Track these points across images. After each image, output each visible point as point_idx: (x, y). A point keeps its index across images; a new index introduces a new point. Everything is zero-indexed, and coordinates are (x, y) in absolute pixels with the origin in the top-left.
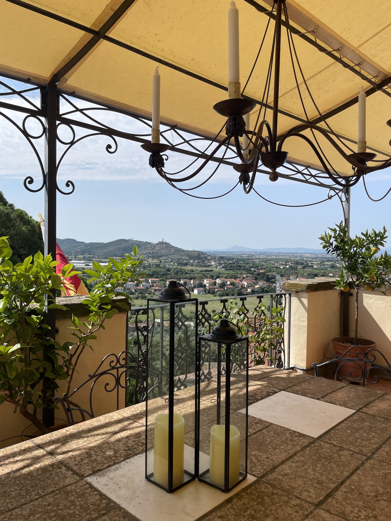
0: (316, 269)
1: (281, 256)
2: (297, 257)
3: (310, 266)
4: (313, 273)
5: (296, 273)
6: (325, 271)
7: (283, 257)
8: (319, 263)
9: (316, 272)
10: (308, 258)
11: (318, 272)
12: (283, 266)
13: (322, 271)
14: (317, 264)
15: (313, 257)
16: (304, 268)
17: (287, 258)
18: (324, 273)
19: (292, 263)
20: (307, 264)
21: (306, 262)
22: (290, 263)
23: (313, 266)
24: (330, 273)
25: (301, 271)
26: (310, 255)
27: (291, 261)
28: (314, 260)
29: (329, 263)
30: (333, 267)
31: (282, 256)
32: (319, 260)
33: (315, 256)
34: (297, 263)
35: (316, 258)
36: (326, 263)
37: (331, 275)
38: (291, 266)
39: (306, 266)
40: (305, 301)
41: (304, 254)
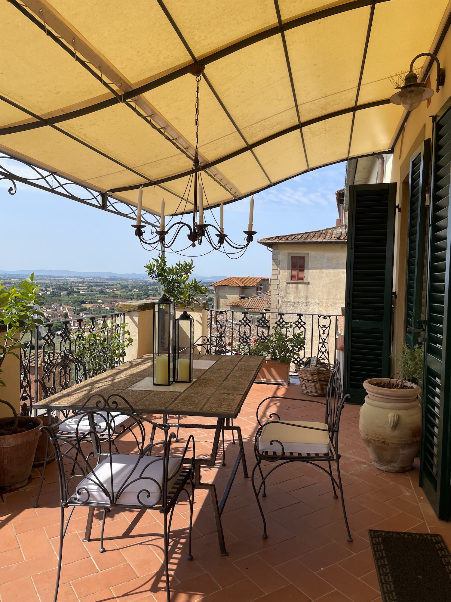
0: (83, 295)
1: (39, 279)
2: (60, 281)
3: (75, 292)
4: (80, 300)
5: (60, 300)
6: (94, 297)
7: (42, 282)
8: (86, 288)
9: (83, 298)
10: (73, 282)
11: (85, 299)
12: (43, 293)
13: (90, 297)
14: (84, 289)
15: (78, 281)
16: (69, 294)
17: (46, 282)
18: (92, 299)
19: (54, 289)
20: (72, 290)
21: (71, 287)
22: (51, 288)
23: (79, 292)
24: (99, 299)
25: (66, 298)
26: (75, 279)
27: (52, 286)
28: (80, 285)
29: (98, 288)
30: (102, 292)
31: (41, 279)
32: (86, 285)
33: (82, 280)
34: (60, 288)
35: (83, 282)
36: (94, 288)
37: (100, 301)
38: (53, 292)
39: (71, 292)
40: (136, 319)
41: (68, 277)
